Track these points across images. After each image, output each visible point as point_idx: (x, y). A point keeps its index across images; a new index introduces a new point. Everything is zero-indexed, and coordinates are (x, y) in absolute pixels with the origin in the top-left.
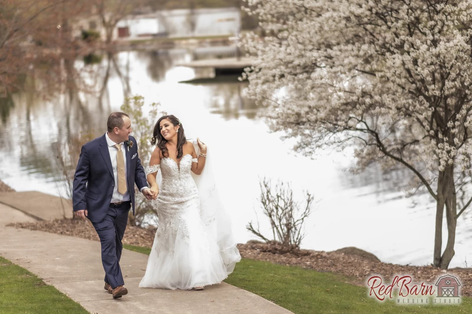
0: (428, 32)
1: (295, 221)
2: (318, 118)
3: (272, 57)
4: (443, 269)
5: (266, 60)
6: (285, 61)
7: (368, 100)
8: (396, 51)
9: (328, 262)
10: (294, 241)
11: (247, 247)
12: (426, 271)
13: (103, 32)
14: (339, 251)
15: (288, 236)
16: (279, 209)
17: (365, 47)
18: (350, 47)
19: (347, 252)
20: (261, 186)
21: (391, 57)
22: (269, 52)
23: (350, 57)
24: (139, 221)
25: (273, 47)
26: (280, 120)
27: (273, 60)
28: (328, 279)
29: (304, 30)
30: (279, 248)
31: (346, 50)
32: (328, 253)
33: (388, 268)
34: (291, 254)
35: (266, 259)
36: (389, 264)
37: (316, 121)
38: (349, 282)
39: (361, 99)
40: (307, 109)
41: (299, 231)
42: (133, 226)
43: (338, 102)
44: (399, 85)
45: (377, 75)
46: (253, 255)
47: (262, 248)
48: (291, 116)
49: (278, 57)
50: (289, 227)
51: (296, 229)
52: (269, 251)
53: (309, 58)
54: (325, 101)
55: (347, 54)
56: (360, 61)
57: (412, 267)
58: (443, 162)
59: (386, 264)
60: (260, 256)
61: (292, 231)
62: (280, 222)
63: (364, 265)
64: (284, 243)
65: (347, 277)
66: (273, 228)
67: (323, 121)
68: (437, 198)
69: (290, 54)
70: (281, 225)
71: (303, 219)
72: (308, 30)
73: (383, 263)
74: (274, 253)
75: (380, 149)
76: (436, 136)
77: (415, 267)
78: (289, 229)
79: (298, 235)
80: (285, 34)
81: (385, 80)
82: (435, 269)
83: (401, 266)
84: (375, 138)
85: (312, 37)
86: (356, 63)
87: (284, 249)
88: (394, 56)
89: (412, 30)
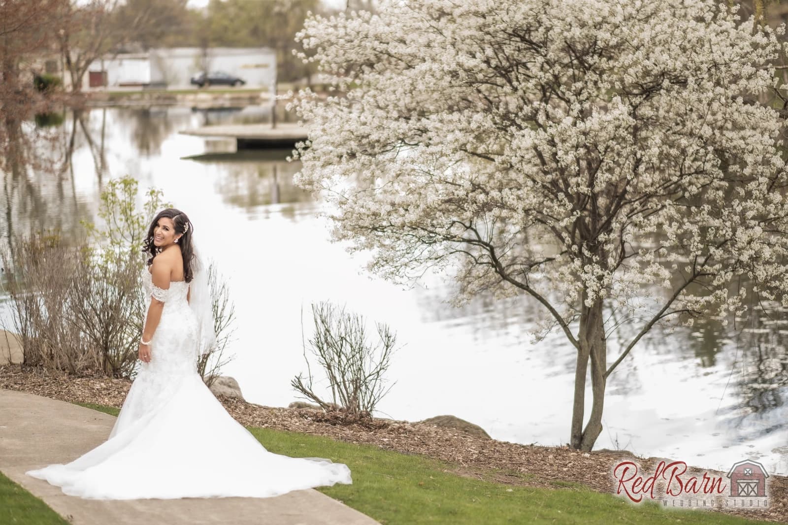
0: (573, 98)
1: (367, 375)
2: (406, 221)
3: (338, 127)
4: (584, 452)
5: (328, 131)
6: (358, 133)
7: (481, 197)
8: (524, 124)
9: (416, 438)
10: (364, 405)
11: (293, 414)
12: (560, 455)
13: (67, 78)
14: (430, 421)
15: (356, 398)
16: (343, 357)
17: (478, 117)
18: (456, 116)
19: (441, 424)
20: (316, 322)
21: (518, 133)
22: (334, 120)
23: (457, 132)
24: (126, 371)
25: (340, 113)
26: (348, 223)
27: (340, 131)
28: (419, 466)
29: (387, 88)
30: (342, 416)
31: (451, 121)
32: (413, 425)
33: (505, 449)
34: (359, 425)
35: (322, 433)
36: (505, 443)
37: (403, 226)
38: (449, 471)
39: (470, 194)
40: (389, 208)
41: (372, 392)
42: (117, 378)
43: (436, 199)
44: (528, 176)
45: (496, 160)
46: (302, 425)
47: (316, 415)
48: (365, 217)
49: (347, 127)
50: (357, 384)
51: (367, 388)
52: (326, 421)
53: (395, 130)
54: (416, 196)
55: (451, 127)
56: (471, 138)
57: (540, 447)
58: (591, 294)
59: (500, 443)
60: (313, 428)
61: (361, 390)
62: (343, 377)
63: (469, 444)
64: (348, 408)
65: (446, 462)
66: (333, 386)
67: (414, 227)
68: (578, 345)
69: (365, 124)
70: (344, 382)
71: (378, 372)
72: (392, 88)
73: (495, 441)
74: (335, 424)
75: (496, 271)
76: (580, 254)
77: (543, 447)
78: (357, 388)
79: (371, 398)
80: (358, 93)
81: (508, 167)
82: (573, 452)
83: (523, 447)
84: (488, 253)
85: (399, 100)
86: (465, 142)
87: (348, 418)
88: (523, 132)
89: (548, 94)
